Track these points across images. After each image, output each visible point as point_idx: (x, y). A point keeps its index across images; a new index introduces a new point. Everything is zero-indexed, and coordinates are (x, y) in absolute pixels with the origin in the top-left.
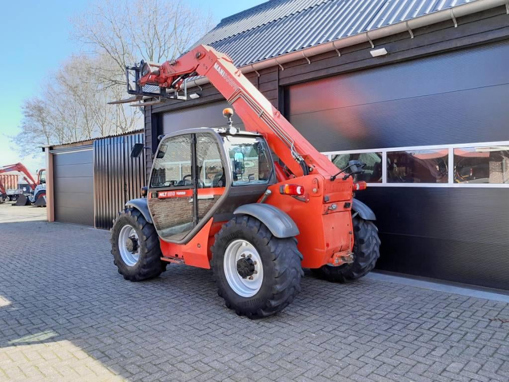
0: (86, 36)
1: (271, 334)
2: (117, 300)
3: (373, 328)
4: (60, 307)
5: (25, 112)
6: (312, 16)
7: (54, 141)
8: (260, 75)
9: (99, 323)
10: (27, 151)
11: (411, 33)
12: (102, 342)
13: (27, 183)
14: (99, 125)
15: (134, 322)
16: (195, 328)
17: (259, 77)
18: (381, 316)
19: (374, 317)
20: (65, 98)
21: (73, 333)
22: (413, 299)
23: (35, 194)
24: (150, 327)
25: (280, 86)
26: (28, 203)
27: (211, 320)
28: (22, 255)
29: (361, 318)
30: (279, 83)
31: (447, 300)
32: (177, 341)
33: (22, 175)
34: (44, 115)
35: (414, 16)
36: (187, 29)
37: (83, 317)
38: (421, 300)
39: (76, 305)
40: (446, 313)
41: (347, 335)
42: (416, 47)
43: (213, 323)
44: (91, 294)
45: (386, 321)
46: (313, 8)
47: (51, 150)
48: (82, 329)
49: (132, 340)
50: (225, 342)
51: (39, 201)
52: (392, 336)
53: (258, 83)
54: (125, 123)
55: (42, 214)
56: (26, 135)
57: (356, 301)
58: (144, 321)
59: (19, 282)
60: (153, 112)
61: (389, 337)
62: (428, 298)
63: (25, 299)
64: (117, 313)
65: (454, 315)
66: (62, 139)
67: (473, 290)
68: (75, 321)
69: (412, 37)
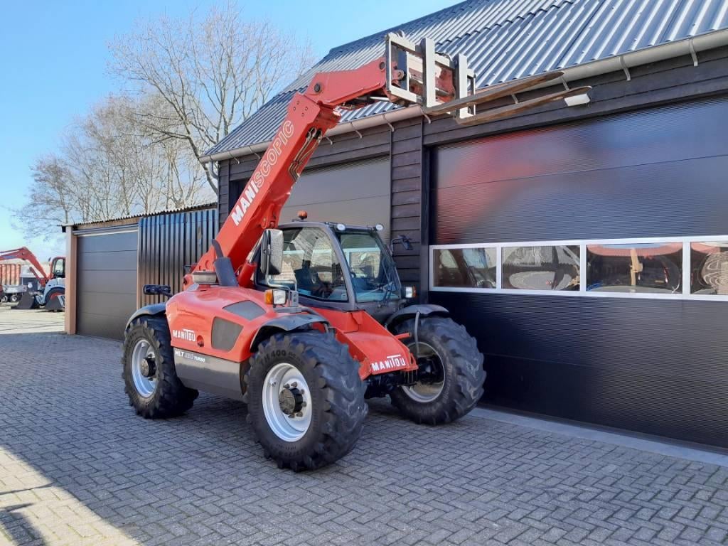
0: (131, 69)
1: (429, 522)
2: (183, 462)
3: (584, 517)
4: (98, 471)
5: (36, 175)
6: (471, 45)
7: (76, 218)
8: (395, 130)
9: (161, 500)
10: (36, 230)
11: (627, 72)
12: (168, 532)
13: (34, 277)
14: (142, 195)
15: (215, 498)
16: (310, 510)
17: (392, 133)
18: (593, 496)
19: (582, 497)
20: (94, 157)
21: (122, 516)
22: (634, 468)
23: (46, 292)
24: (240, 507)
25: (424, 146)
26: (35, 306)
27: (333, 497)
28: (31, 385)
29: (562, 498)
30: (423, 142)
31: (686, 470)
32: (285, 531)
33: (27, 264)
34: (62, 178)
35: (633, 48)
36: (274, 63)
37: (134, 488)
38: (648, 471)
39: (123, 469)
40: (691, 492)
41: (547, 527)
42: (635, 93)
43: (336, 503)
44: (143, 450)
45: (603, 504)
46: (470, 35)
47: (74, 230)
48: (134, 509)
49: (215, 529)
50: (361, 536)
51: (52, 304)
52: (617, 529)
53: (392, 140)
54: (180, 193)
55: (58, 322)
56: (35, 208)
57: (548, 469)
58: (229, 497)
59: (32, 430)
60: (231, 180)
61: (614, 532)
62: (656, 468)
63: (42, 458)
64: (186, 482)
65: (703, 495)
66: (88, 214)
67: (721, 456)
68: (123, 495)
69: (629, 79)
